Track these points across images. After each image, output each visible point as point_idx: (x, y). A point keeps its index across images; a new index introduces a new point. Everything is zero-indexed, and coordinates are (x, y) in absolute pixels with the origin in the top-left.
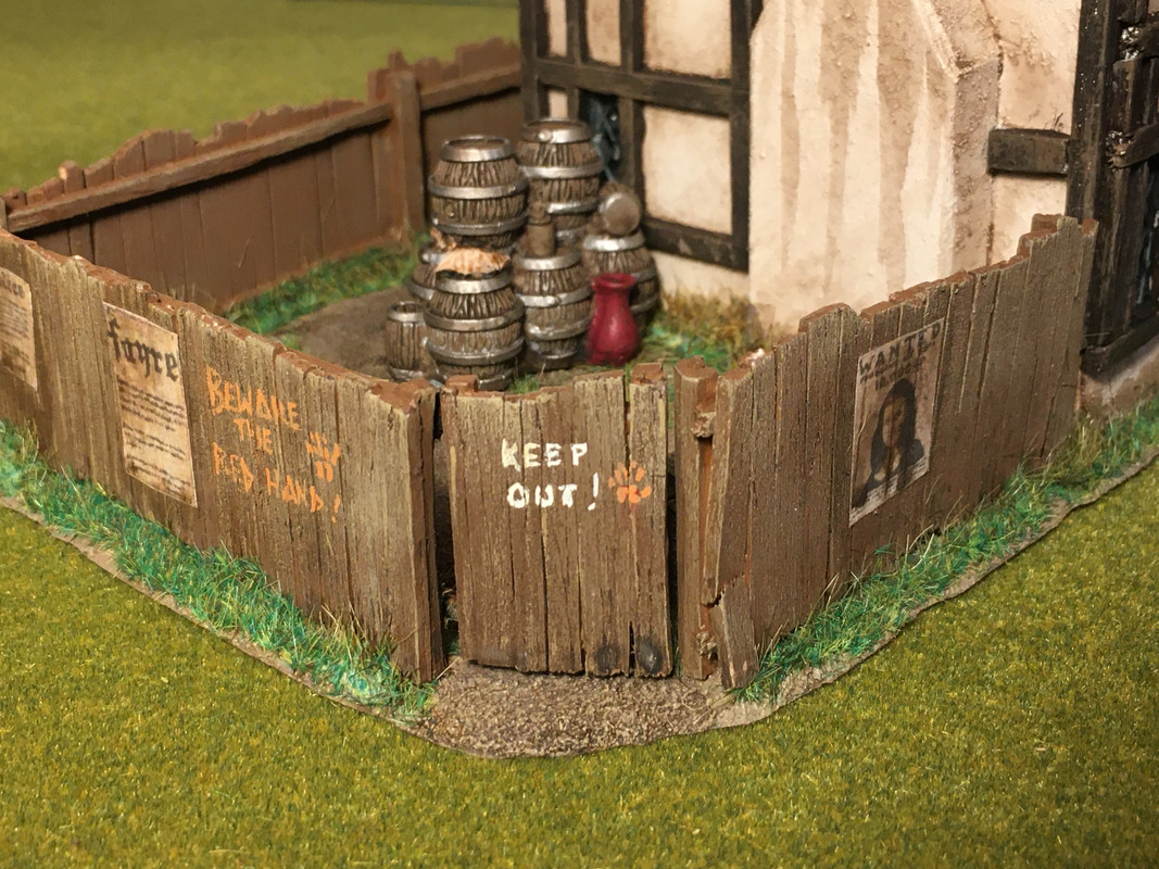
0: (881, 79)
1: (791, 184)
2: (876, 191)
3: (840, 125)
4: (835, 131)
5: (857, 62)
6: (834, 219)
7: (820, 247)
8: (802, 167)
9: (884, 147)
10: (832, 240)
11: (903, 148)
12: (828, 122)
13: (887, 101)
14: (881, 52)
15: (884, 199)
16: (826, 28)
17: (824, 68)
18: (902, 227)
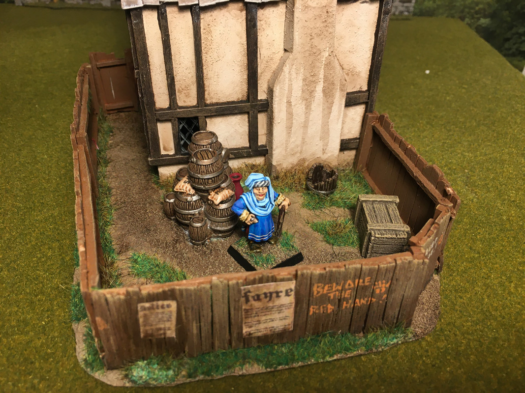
0: (324, 91)
1: (289, 128)
2: (320, 122)
3: (308, 107)
4: (306, 109)
5: (315, 87)
6: (305, 133)
7: (299, 142)
8: (294, 121)
9: (324, 110)
10: (303, 139)
11: (330, 108)
12: (304, 106)
13: (326, 96)
14: (324, 83)
15: (323, 123)
16: (304, 80)
17: (303, 91)
18: (328, 129)
